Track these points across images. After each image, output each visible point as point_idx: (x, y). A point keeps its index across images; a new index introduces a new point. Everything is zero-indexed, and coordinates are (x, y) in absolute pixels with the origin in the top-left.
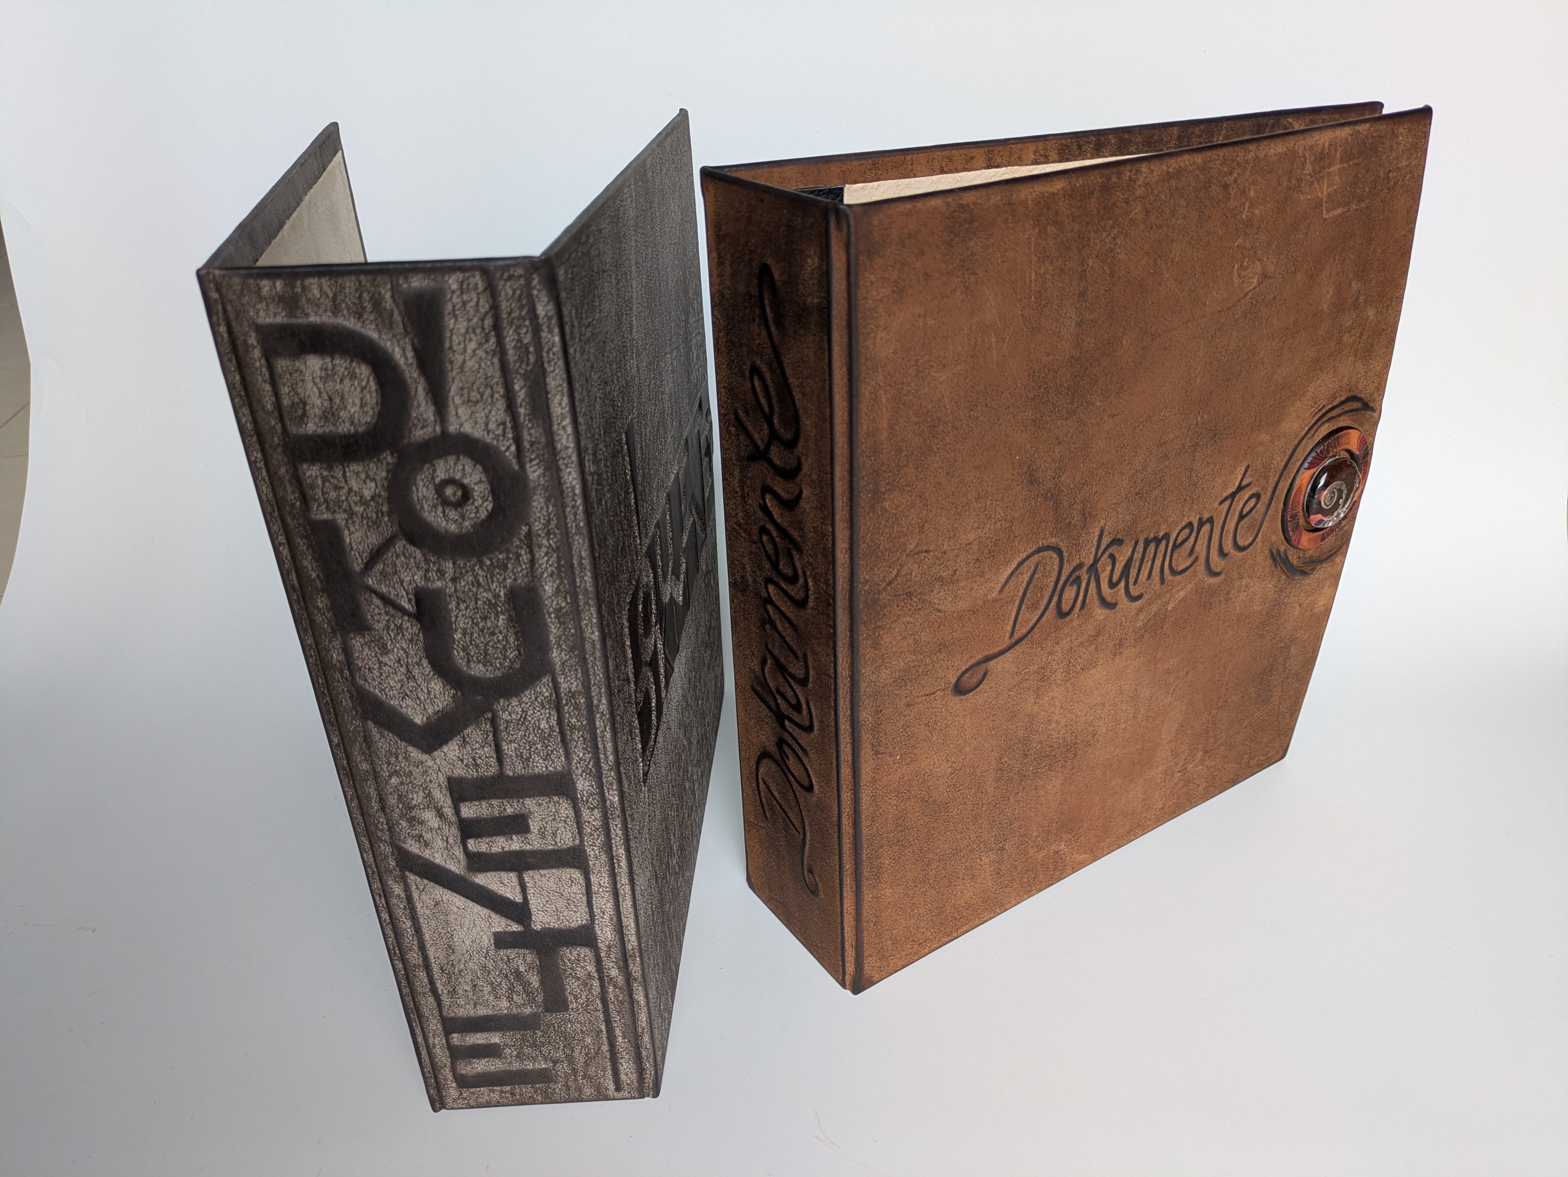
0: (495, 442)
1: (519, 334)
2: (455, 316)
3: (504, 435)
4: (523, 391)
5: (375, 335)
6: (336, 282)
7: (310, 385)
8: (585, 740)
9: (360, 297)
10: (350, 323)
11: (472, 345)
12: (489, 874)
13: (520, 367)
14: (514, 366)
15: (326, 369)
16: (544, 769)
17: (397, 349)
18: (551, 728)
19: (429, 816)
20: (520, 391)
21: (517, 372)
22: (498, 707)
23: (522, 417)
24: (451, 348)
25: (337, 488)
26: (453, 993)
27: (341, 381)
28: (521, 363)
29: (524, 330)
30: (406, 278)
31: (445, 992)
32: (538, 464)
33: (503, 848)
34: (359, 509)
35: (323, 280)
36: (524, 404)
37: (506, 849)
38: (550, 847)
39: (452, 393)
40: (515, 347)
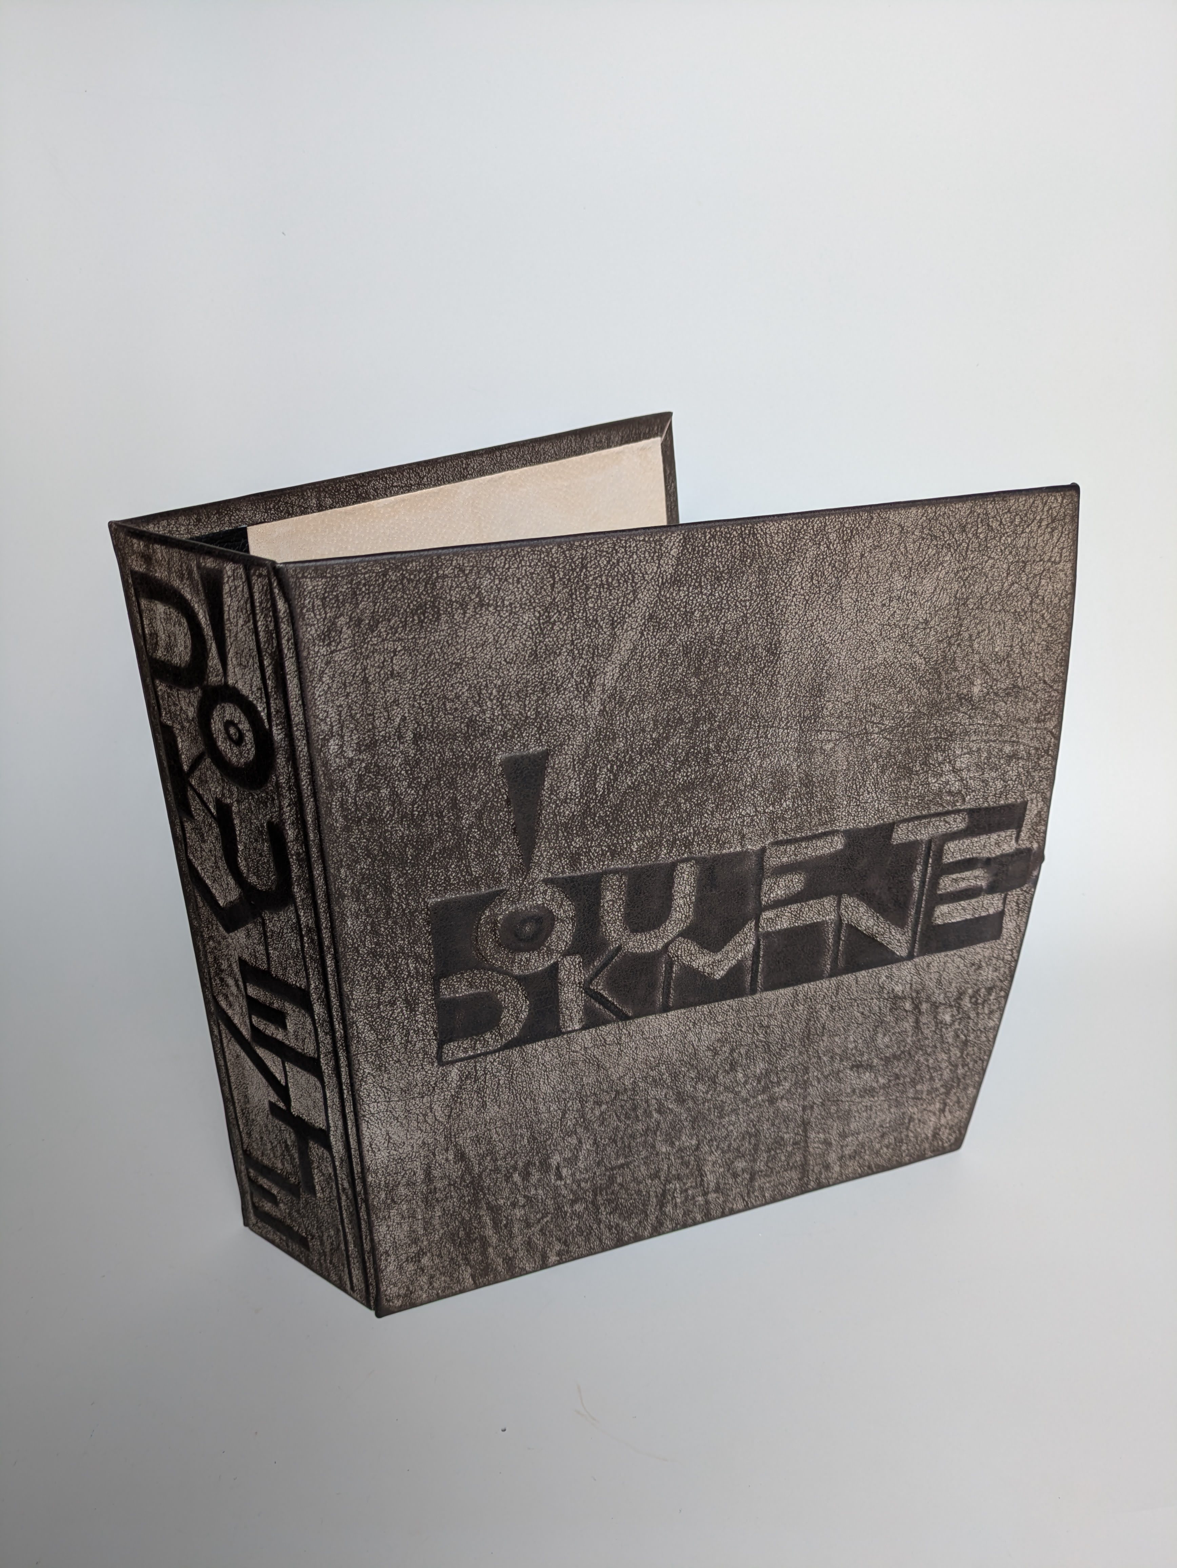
0: (255, 702)
1: (267, 621)
2: (231, 596)
3: (261, 698)
4: (270, 667)
5: (189, 597)
6: (169, 551)
7: (159, 622)
8: (318, 971)
9: (181, 566)
10: (176, 583)
11: (241, 622)
12: (267, 1051)
13: (268, 647)
14: (264, 645)
15: (166, 614)
16: (294, 983)
17: (201, 611)
18: (297, 949)
19: (231, 982)
20: (268, 666)
21: (266, 652)
22: (267, 915)
23: (270, 688)
24: (229, 619)
25: (175, 705)
26: (249, 1135)
27: (174, 626)
28: (269, 645)
29: (270, 619)
30: (204, 559)
31: (245, 1131)
32: (281, 729)
33: (273, 1034)
34: (187, 725)
35: (163, 548)
36: (271, 677)
37: (274, 1036)
38: (300, 1050)
39: (230, 655)
40: (264, 631)
